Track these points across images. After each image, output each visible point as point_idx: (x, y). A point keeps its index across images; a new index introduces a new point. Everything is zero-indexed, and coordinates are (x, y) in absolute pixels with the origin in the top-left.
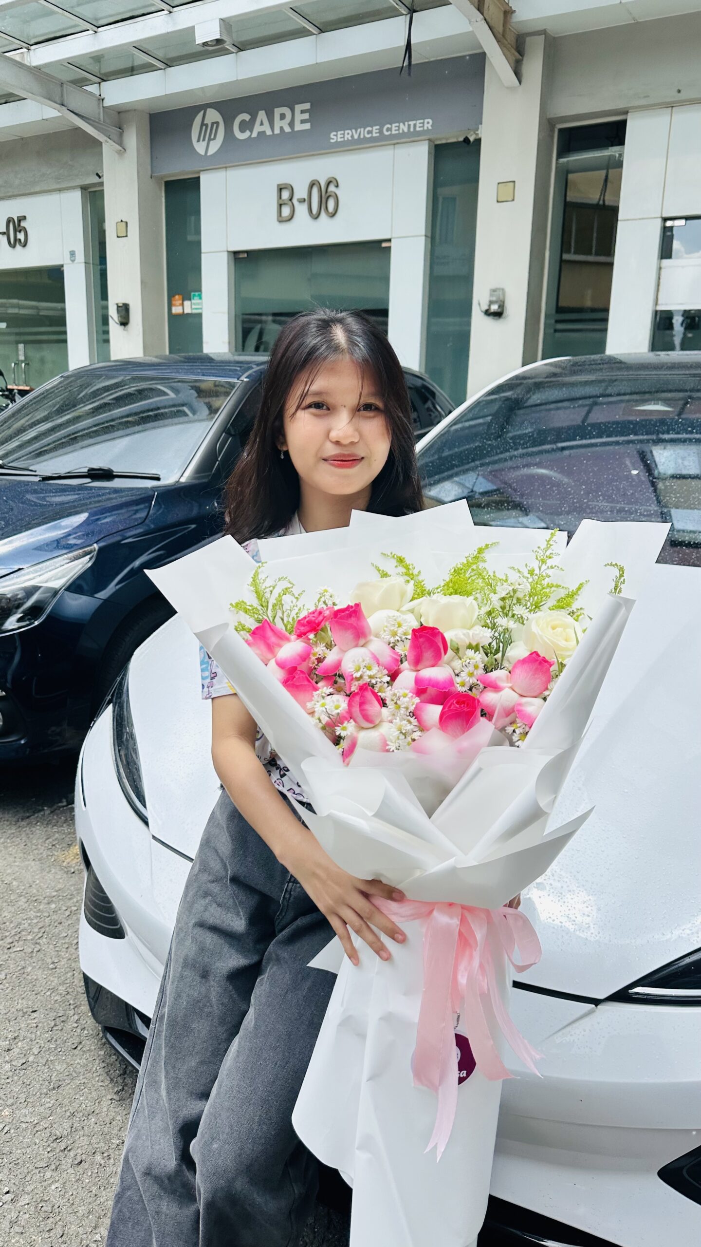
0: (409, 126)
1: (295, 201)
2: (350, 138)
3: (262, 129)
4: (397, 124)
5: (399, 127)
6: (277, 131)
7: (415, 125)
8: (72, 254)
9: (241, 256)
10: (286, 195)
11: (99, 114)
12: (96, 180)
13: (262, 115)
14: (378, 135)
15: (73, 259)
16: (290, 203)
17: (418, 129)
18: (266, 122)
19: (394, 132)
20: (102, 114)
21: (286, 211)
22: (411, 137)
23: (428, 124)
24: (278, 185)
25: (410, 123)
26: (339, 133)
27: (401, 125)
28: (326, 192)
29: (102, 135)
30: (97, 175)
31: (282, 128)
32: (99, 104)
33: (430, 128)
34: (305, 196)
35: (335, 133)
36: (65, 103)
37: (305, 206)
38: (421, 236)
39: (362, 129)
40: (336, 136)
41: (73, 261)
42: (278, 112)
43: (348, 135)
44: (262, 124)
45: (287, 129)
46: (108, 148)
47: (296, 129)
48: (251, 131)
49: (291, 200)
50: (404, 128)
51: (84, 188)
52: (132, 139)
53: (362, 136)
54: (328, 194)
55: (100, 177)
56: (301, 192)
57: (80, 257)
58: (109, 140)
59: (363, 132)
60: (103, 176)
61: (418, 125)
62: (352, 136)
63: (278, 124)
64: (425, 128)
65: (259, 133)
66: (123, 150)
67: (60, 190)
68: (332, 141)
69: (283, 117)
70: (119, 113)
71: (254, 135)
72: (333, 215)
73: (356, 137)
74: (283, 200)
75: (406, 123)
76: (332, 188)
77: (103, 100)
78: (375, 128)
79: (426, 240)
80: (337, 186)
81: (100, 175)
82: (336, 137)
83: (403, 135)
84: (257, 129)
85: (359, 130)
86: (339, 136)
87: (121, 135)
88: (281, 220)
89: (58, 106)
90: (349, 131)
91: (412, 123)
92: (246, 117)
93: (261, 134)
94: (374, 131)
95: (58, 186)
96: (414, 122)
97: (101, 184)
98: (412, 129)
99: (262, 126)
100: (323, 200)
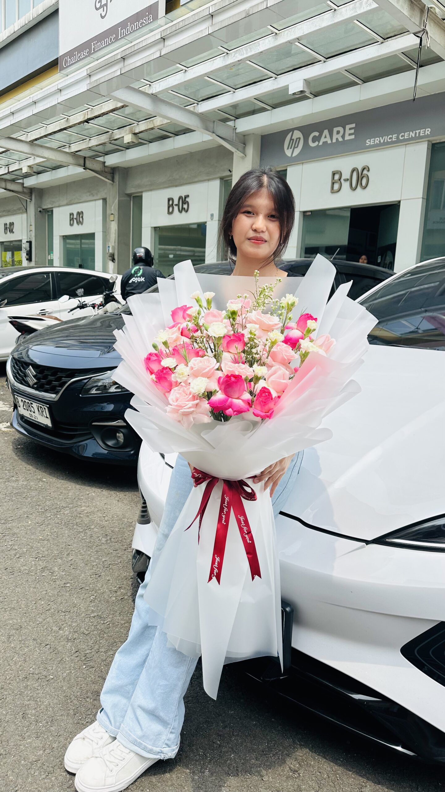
0: (416, 133)
1: (342, 180)
2: (378, 142)
3: (325, 140)
4: (408, 133)
6: (334, 141)
7: (419, 133)
8: (212, 215)
9: (308, 214)
10: (337, 177)
11: (233, 136)
12: (229, 173)
13: (326, 132)
14: (396, 139)
15: (212, 218)
16: (339, 181)
17: (421, 135)
18: (328, 136)
19: (406, 137)
21: (336, 186)
22: (417, 139)
23: (428, 131)
24: (333, 172)
25: (416, 131)
26: (372, 140)
27: (411, 133)
28: (362, 174)
29: (234, 148)
30: (230, 170)
31: (337, 139)
32: (234, 131)
33: (429, 133)
34: (349, 177)
35: (369, 140)
36: (215, 132)
37: (348, 183)
38: (421, 198)
39: (386, 137)
40: (370, 141)
42: (335, 130)
44: (325, 137)
45: (340, 139)
46: (237, 154)
47: (346, 139)
48: (319, 142)
51: (222, 179)
52: (250, 150)
53: (386, 141)
54: (363, 176)
55: (231, 172)
56: (346, 175)
57: (216, 217)
58: (237, 151)
59: (387, 139)
61: (422, 132)
62: (380, 141)
63: (335, 136)
64: (426, 134)
65: (323, 142)
66: (244, 156)
67: (209, 180)
68: (367, 145)
69: (338, 132)
70: (244, 136)
71: (321, 143)
72: (365, 188)
73: (382, 141)
74: (335, 180)
75: (414, 132)
76: (365, 172)
77: (236, 129)
78: (394, 136)
79: (423, 201)
80: (369, 171)
82: (369, 142)
83: (412, 139)
84: (323, 140)
85: (384, 137)
86: (372, 141)
87: (244, 148)
88: (333, 191)
89: (211, 133)
90: (378, 139)
92: (317, 134)
93: (325, 143)
95: (208, 178)
96: (419, 131)
97: (231, 176)
98: (417, 135)
100: (359, 180)
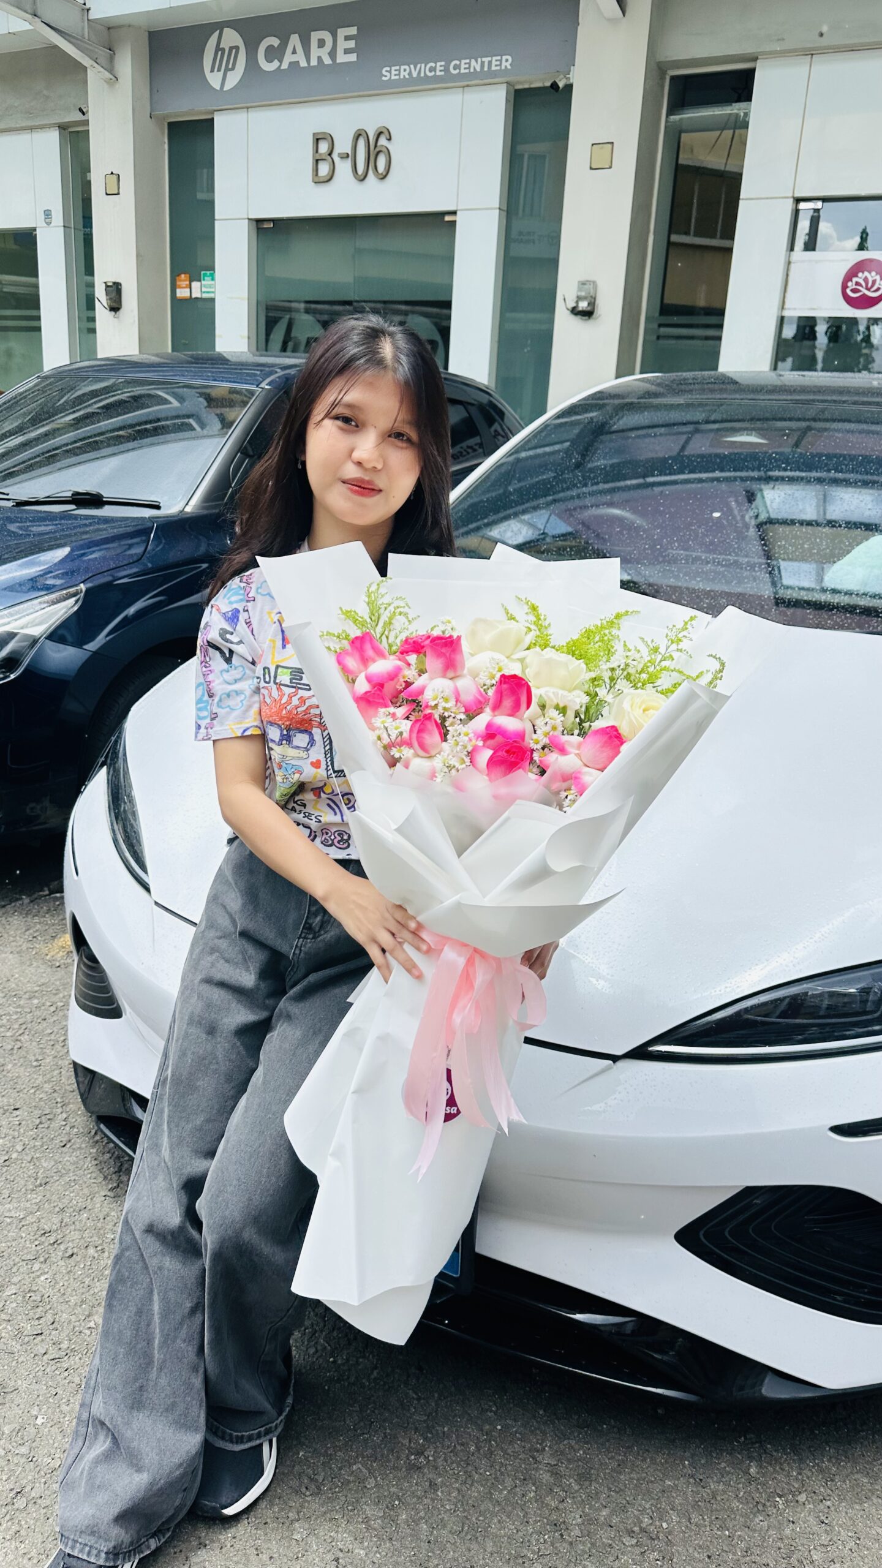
0: (483, 63)
1: (335, 156)
2: (407, 77)
3: (294, 58)
4: (468, 61)
5: (469, 64)
6: (314, 62)
7: (490, 63)
8: (48, 214)
9: (266, 226)
10: (324, 147)
11: (83, 28)
12: (79, 117)
13: (295, 40)
14: (442, 73)
15: (47, 220)
16: (329, 157)
17: (494, 68)
18: (299, 49)
19: (463, 71)
20: (86, 30)
21: (324, 169)
22: (485, 79)
23: (507, 62)
24: (314, 134)
25: (484, 59)
26: (393, 68)
27: (473, 61)
28: (376, 146)
29: (87, 58)
30: (80, 110)
31: (319, 58)
32: (83, 15)
33: (509, 67)
34: (349, 151)
35: (388, 69)
36: (39, 14)
37: (348, 164)
38: (495, 209)
39: (423, 65)
40: (390, 72)
41: (49, 224)
42: (315, 36)
43: (405, 71)
44: (294, 52)
45: (327, 61)
46: (95, 76)
47: (338, 61)
48: (281, 61)
49: (330, 155)
50: (476, 65)
51: (62, 127)
52: (126, 65)
53: (422, 75)
54: (377, 149)
55: (84, 114)
56: (343, 145)
57: (58, 218)
58: (95, 65)
59: (424, 69)
60: (88, 111)
61: (494, 63)
62: (410, 74)
63: (315, 52)
64: (503, 67)
65: (291, 63)
66: (114, 79)
67: (32, 129)
68: (384, 78)
69: (321, 43)
70: (109, 28)
71: (285, 66)
72: (383, 177)
73: (415, 75)
74: (321, 154)
75: (479, 60)
76: (383, 141)
77: (88, 10)
78: (439, 64)
79: (500, 215)
80: (389, 139)
81: (84, 110)
82: (389, 74)
83: (474, 75)
84: (288, 58)
85: (419, 66)
86: (393, 72)
87: (112, 59)
88: (318, 181)
89: (30, 16)
90: (406, 67)
91: (486, 60)
92: (275, 42)
93: (294, 65)
94: (438, 68)
95: (30, 123)
96: (490, 59)
97: (86, 123)
98: (486, 69)
99: (294, 54)
100: (372, 155)
